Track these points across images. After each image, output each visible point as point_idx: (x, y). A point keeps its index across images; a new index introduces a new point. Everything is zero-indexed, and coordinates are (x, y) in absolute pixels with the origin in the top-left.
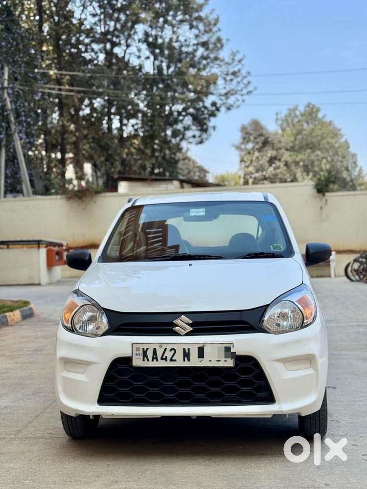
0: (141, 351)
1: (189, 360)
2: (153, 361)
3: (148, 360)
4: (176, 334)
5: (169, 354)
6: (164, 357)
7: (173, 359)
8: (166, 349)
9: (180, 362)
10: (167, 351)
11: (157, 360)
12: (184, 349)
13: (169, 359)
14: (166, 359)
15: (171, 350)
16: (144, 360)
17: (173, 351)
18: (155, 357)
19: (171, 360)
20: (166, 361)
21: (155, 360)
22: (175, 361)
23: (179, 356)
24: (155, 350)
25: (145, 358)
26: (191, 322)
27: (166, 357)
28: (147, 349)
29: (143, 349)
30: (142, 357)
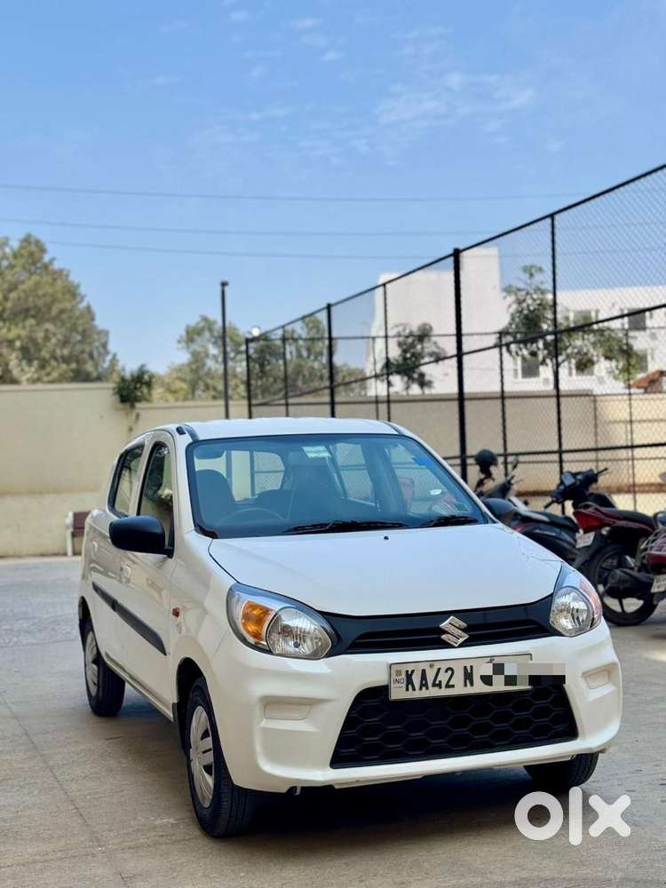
0: (404, 676)
1: (472, 684)
2: (421, 689)
3: (414, 689)
4: (447, 645)
5: (443, 678)
6: (437, 682)
7: (451, 683)
8: (439, 669)
9: (460, 689)
10: (442, 672)
11: (427, 688)
12: (465, 667)
13: (444, 684)
14: (440, 685)
15: (446, 671)
16: (407, 689)
17: (450, 672)
18: (424, 684)
19: (448, 686)
20: (440, 687)
21: (424, 688)
22: (453, 686)
23: (458, 679)
24: (424, 671)
25: (410, 686)
26: (464, 625)
27: (440, 682)
28: (413, 671)
29: (407, 671)
30: (404, 685)
